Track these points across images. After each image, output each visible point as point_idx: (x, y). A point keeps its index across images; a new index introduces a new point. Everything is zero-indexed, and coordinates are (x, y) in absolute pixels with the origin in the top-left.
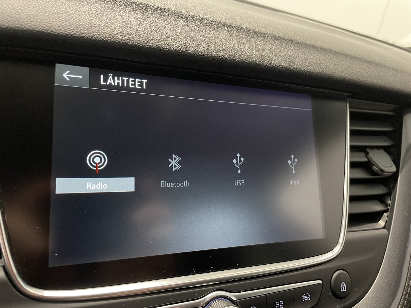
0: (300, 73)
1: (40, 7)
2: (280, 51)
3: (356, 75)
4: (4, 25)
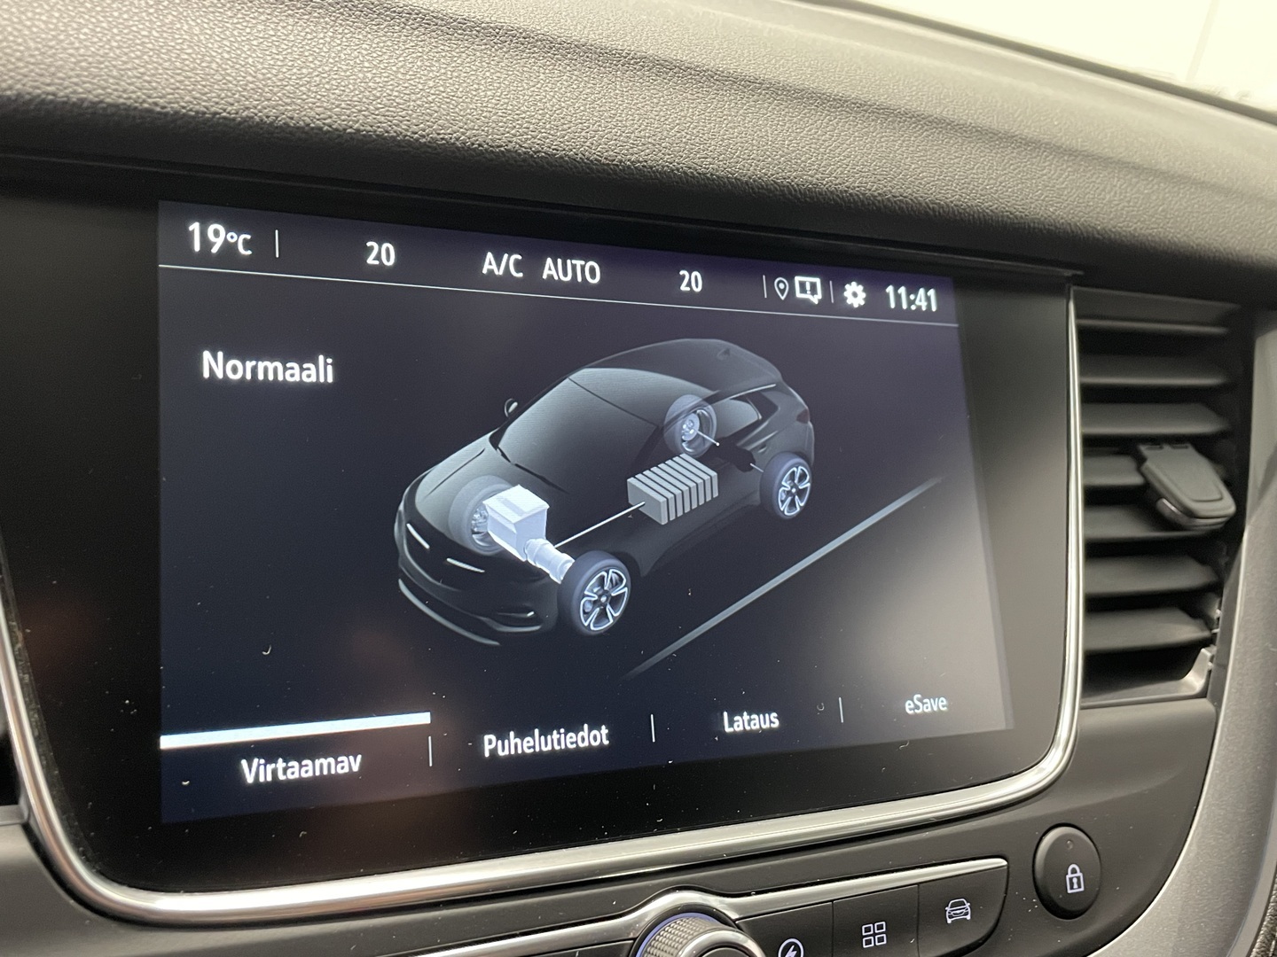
0: (914, 212)
1: (115, 31)
2: (848, 142)
3: (1092, 211)
4: (10, 88)
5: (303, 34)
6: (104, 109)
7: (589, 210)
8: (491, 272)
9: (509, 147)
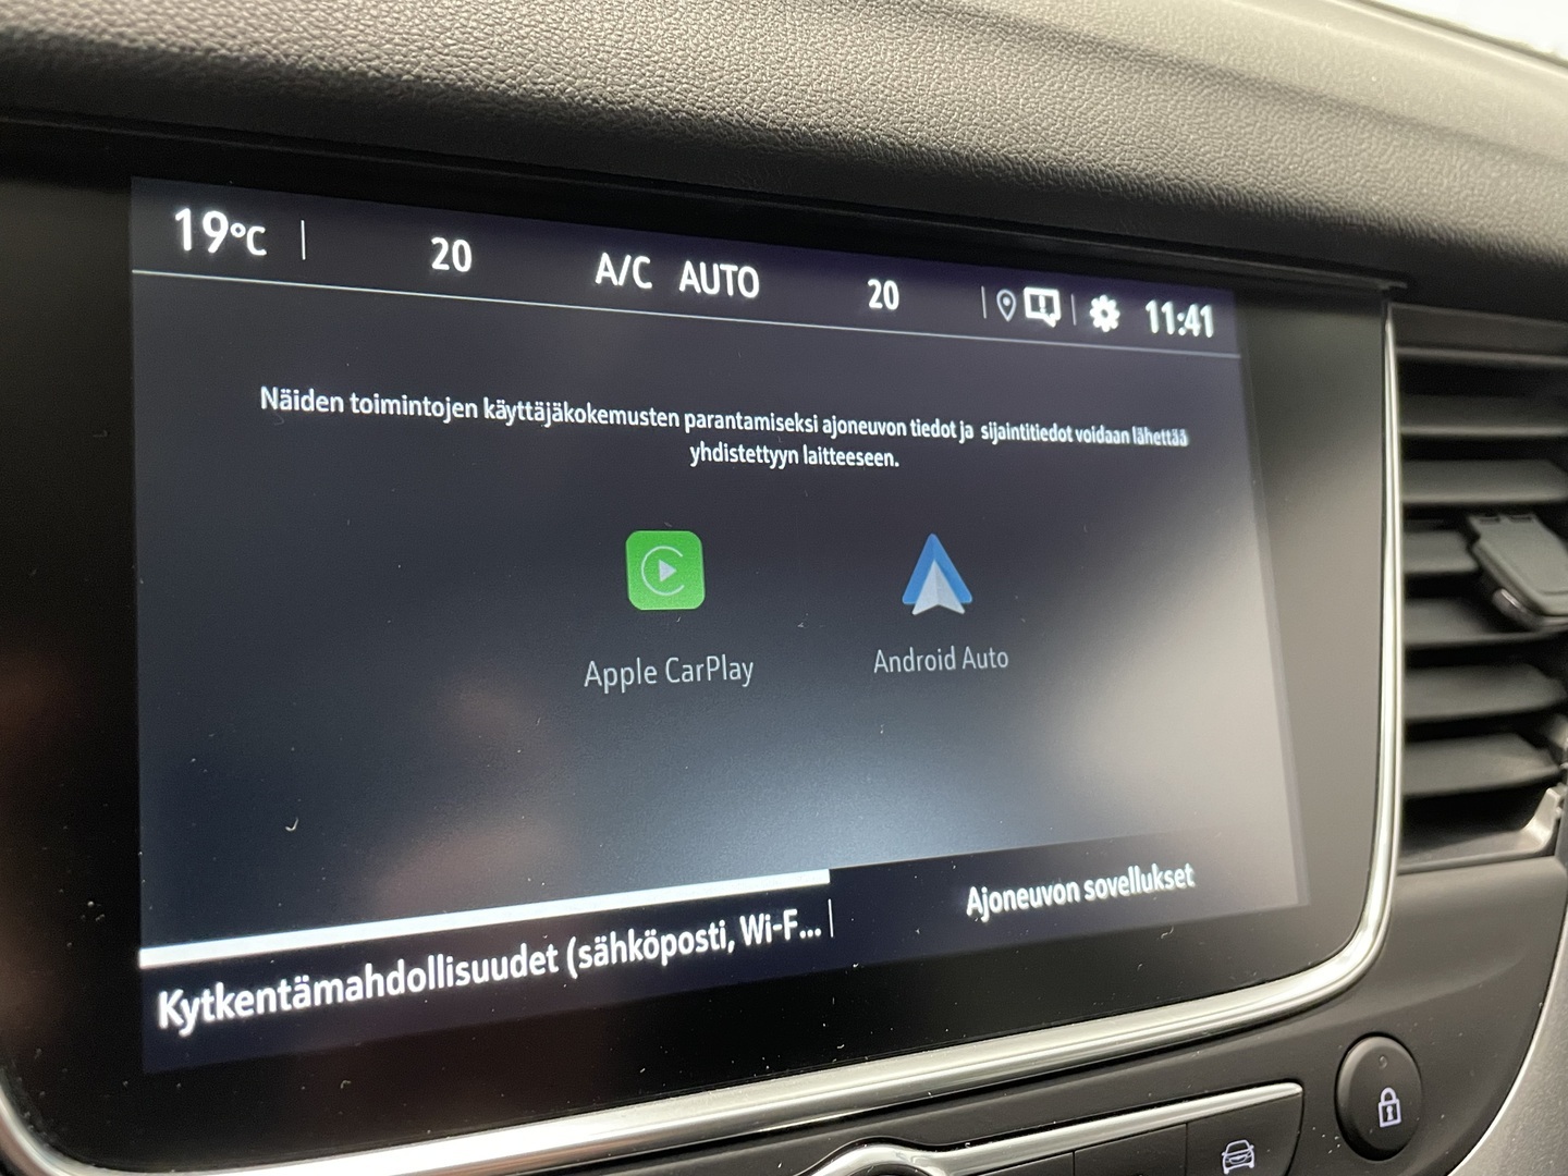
0: (1194, 200)
2: (1104, 102)
3: (1426, 201)
6: (46, 42)
7: (746, 194)
8: (607, 281)
9: (636, 104)
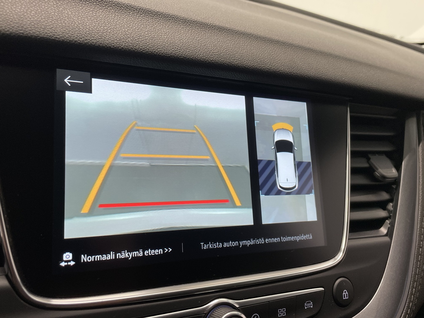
0: (300, 78)
3: (356, 79)
5: (105, 15)
6: (39, 39)
7: (196, 75)
9: (172, 55)
